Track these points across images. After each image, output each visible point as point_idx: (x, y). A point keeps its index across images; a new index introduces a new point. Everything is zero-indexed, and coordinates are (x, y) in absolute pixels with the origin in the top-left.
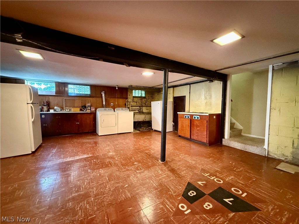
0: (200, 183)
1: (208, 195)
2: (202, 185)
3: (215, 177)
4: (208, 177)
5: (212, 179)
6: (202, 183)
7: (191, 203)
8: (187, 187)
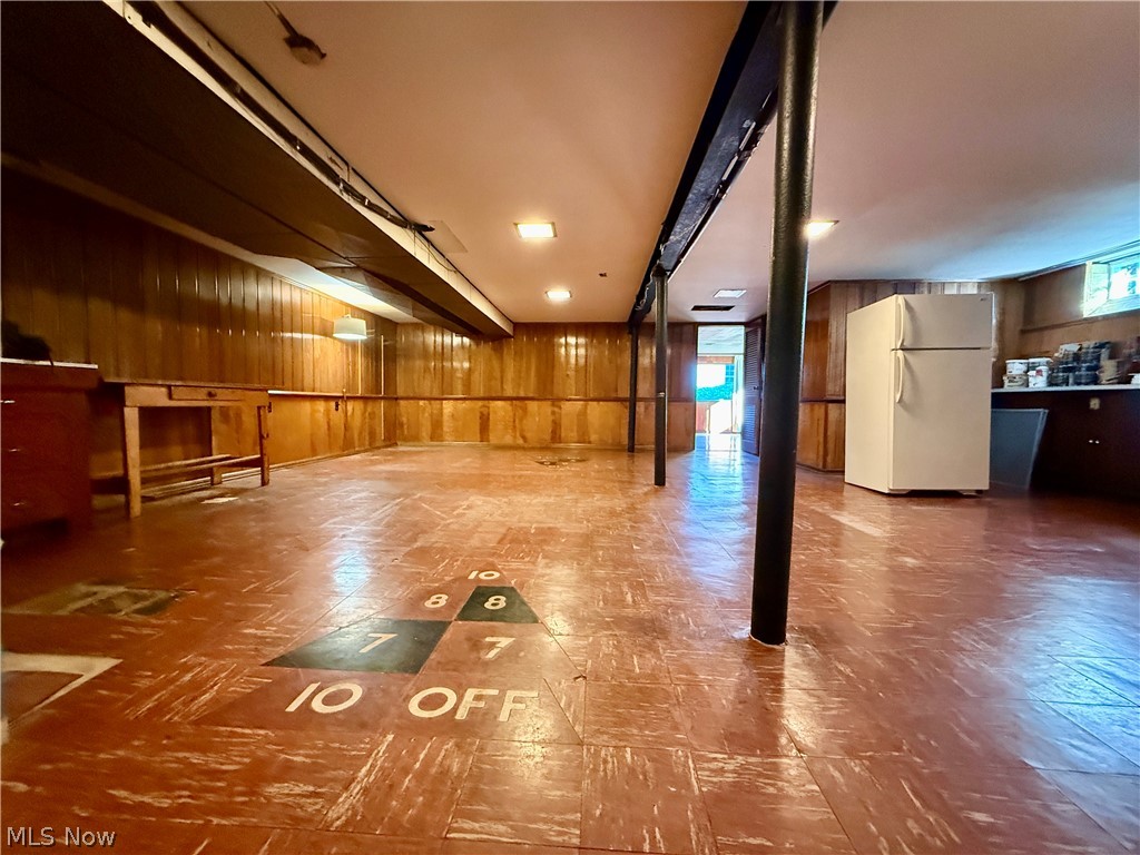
0: (504, 642)
1: (450, 623)
2: (488, 639)
3: (461, 715)
4: (495, 692)
5: (470, 693)
6: (492, 645)
7: (479, 587)
8: (524, 608)
